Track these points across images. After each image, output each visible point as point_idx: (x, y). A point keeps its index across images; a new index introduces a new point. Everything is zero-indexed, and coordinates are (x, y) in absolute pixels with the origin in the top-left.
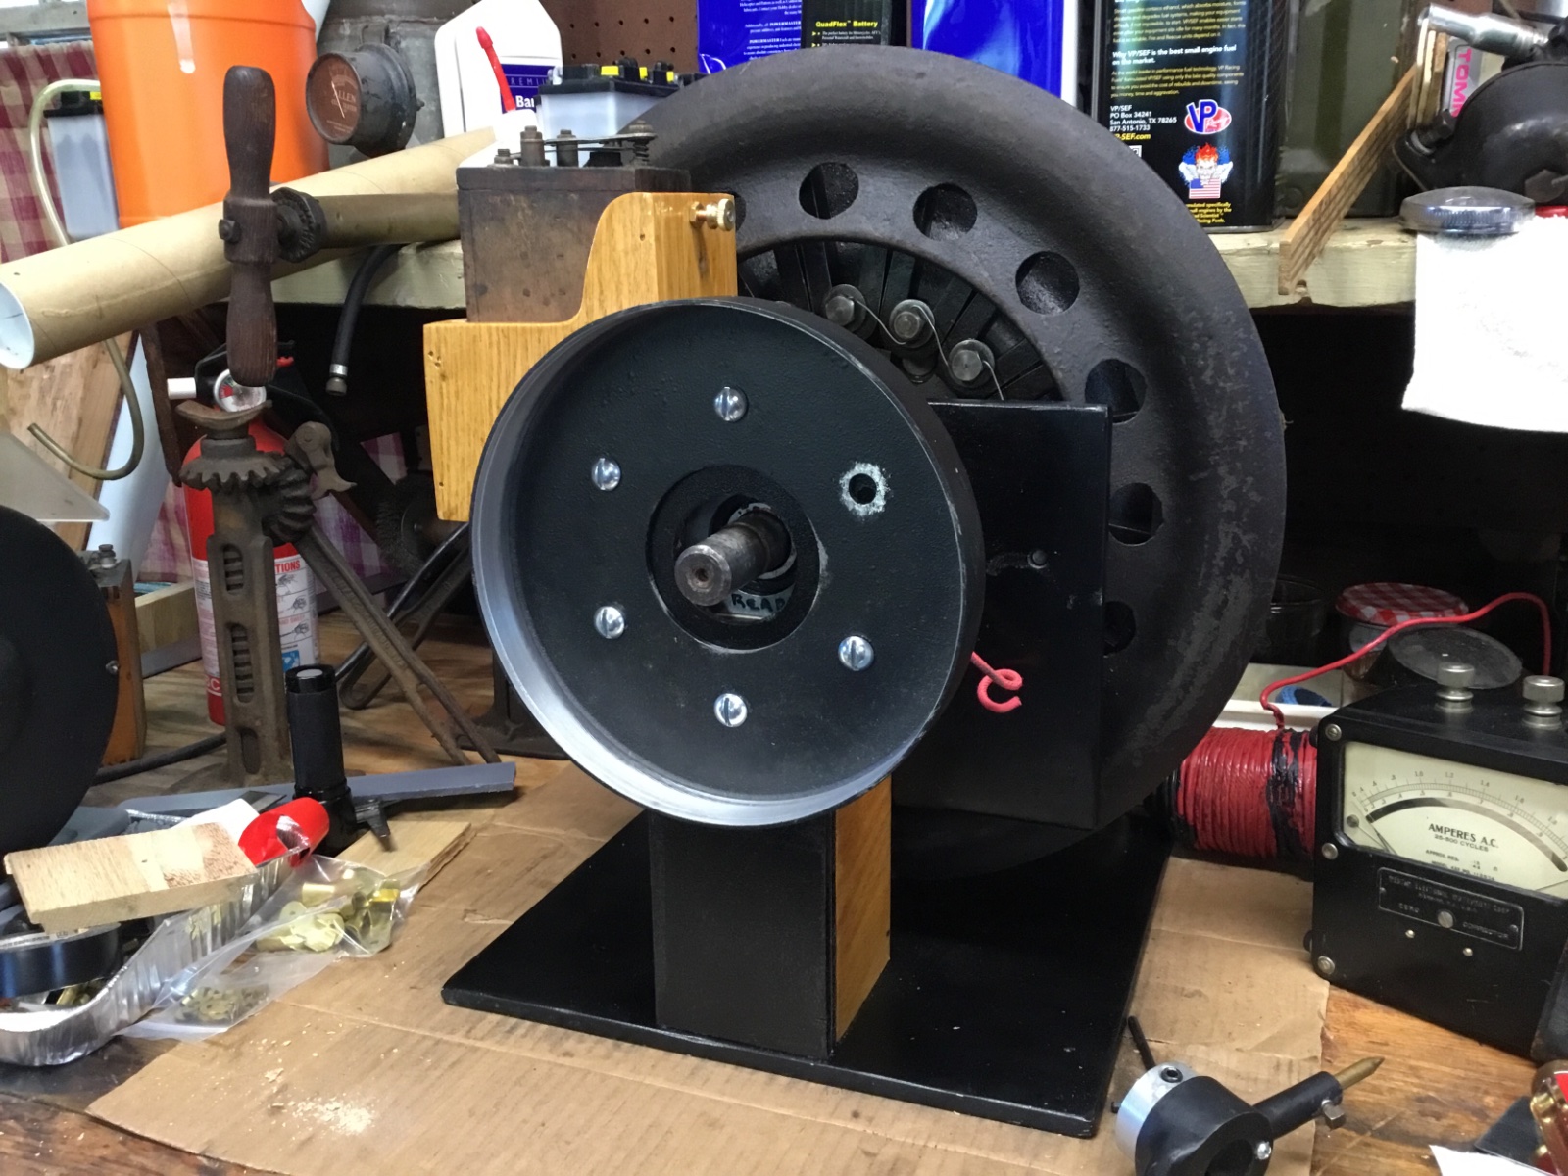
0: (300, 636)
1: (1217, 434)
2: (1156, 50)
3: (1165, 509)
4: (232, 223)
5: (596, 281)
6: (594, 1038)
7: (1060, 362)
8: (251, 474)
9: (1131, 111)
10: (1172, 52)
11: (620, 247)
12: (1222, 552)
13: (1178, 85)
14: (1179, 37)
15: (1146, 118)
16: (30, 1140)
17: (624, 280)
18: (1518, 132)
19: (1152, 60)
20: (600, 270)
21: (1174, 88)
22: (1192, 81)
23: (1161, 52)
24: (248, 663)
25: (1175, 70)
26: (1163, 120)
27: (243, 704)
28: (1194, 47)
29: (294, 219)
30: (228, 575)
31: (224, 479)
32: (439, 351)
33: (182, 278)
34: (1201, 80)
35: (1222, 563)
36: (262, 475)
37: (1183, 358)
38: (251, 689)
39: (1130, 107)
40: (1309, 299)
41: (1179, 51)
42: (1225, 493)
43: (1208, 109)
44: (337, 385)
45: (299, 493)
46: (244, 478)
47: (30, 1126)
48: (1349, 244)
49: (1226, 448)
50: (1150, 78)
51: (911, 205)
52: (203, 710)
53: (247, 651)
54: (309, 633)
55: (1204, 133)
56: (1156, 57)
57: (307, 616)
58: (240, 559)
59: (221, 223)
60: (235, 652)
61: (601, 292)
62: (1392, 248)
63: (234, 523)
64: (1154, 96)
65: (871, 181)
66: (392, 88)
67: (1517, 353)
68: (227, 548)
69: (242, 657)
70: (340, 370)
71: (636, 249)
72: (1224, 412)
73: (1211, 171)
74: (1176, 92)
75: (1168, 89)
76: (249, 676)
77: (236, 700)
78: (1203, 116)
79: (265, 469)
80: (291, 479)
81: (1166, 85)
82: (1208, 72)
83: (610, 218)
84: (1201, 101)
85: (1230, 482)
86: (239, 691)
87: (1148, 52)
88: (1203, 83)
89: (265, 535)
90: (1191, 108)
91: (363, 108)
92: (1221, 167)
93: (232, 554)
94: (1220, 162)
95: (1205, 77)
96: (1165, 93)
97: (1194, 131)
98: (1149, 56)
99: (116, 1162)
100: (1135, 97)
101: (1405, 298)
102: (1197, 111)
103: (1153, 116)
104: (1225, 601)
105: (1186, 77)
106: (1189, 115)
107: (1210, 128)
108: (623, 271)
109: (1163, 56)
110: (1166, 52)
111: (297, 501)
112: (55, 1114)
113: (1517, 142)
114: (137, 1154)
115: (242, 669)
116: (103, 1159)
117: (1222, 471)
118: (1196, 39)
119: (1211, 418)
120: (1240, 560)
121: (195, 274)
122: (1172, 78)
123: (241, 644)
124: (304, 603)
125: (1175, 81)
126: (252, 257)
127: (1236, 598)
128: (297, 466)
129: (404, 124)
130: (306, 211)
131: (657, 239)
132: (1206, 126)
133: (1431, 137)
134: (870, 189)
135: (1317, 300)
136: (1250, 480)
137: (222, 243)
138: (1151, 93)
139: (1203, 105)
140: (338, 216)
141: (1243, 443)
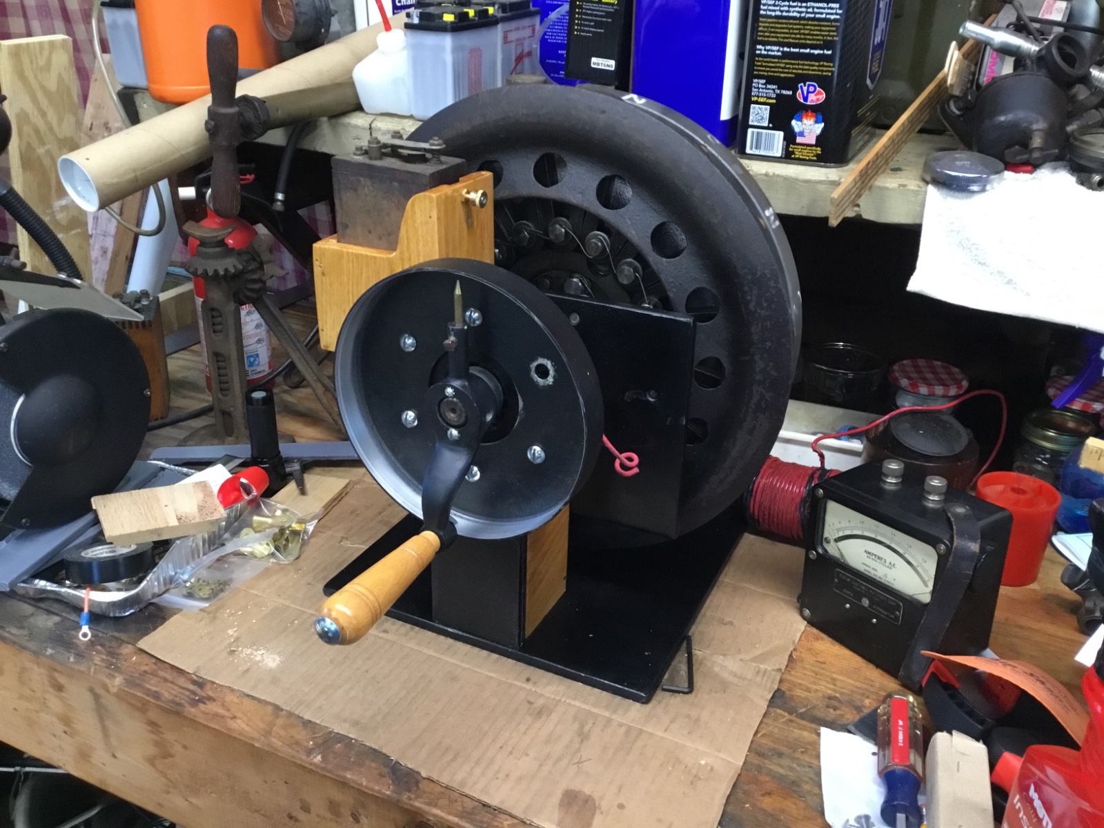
0: (260, 345)
1: (755, 338)
2: (783, 47)
3: (727, 372)
4: (213, 123)
5: (405, 237)
6: (400, 623)
7: (672, 287)
8: (226, 270)
9: (765, 84)
10: (792, 50)
11: (418, 221)
12: (755, 400)
13: (794, 71)
14: (797, 41)
15: (774, 90)
16: (109, 658)
17: (420, 238)
18: (1002, 122)
19: (780, 54)
20: (407, 232)
21: (792, 73)
22: (803, 69)
23: (786, 49)
24: (227, 375)
25: (793, 62)
26: (784, 92)
27: (224, 398)
28: (806, 48)
29: (250, 115)
30: (214, 324)
31: (210, 274)
32: (321, 259)
33: (183, 152)
34: (809, 70)
35: (754, 407)
36: (232, 270)
37: (739, 294)
38: (228, 390)
39: (764, 81)
40: (861, 216)
41: (797, 50)
42: (758, 370)
43: (811, 89)
44: (279, 206)
45: (255, 277)
46: (222, 273)
47: (109, 650)
48: (888, 185)
49: (759, 346)
50: (778, 65)
51: (595, 184)
52: (203, 383)
53: (225, 368)
54: (265, 343)
55: (808, 103)
56: (783, 52)
57: (264, 333)
58: (221, 316)
59: (207, 123)
60: (219, 368)
61: (408, 243)
62: (913, 191)
63: (217, 295)
64: (779, 77)
65: (574, 167)
66: (315, 6)
67: (980, 263)
68: (212, 310)
69: (222, 371)
70: (280, 196)
71: (427, 223)
72: (760, 326)
73: (811, 127)
74: (793, 76)
75: (788, 73)
76: (227, 383)
77: (220, 395)
78: (808, 92)
79: (234, 266)
80: (250, 268)
81: (787, 71)
82: (813, 66)
83: (413, 204)
84: (808, 83)
85: (760, 365)
86: (221, 390)
87: (778, 48)
88: (810, 72)
89: (235, 302)
90: (801, 87)
91: (297, 22)
92: (817, 125)
93: (215, 314)
94: (817, 122)
95: (811, 68)
96: (786, 75)
97: (802, 101)
98: (778, 51)
99: (151, 674)
100: (768, 76)
101: (917, 222)
102: (805, 89)
103: (778, 89)
104: (755, 427)
105: (800, 67)
106: (800, 91)
107: (812, 101)
108: (420, 233)
109: (786, 52)
110: (788, 50)
111: (255, 281)
112: (122, 644)
113: (1001, 126)
114: (162, 670)
115: (223, 378)
116: (145, 672)
117: (757, 358)
118: (807, 44)
119: (753, 329)
120: (763, 405)
121: (191, 149)
122: (791, 66)
123: (221, 364)
124: (262, 326)
125: (794, 69)
126: (224, 143)
127: (761, 425)
128: (254, 259)
129: (323, 30)
130: (257, 111)
131: (439, 218)
132: (809, 99)
133: (961, 104)
134: (573, 172)
135: (865, 216)
136: (771, 364)
137: (206, 134)
138: (778, 74)
139: (809, 86)
140: (278, 110)
141: (769, 344)
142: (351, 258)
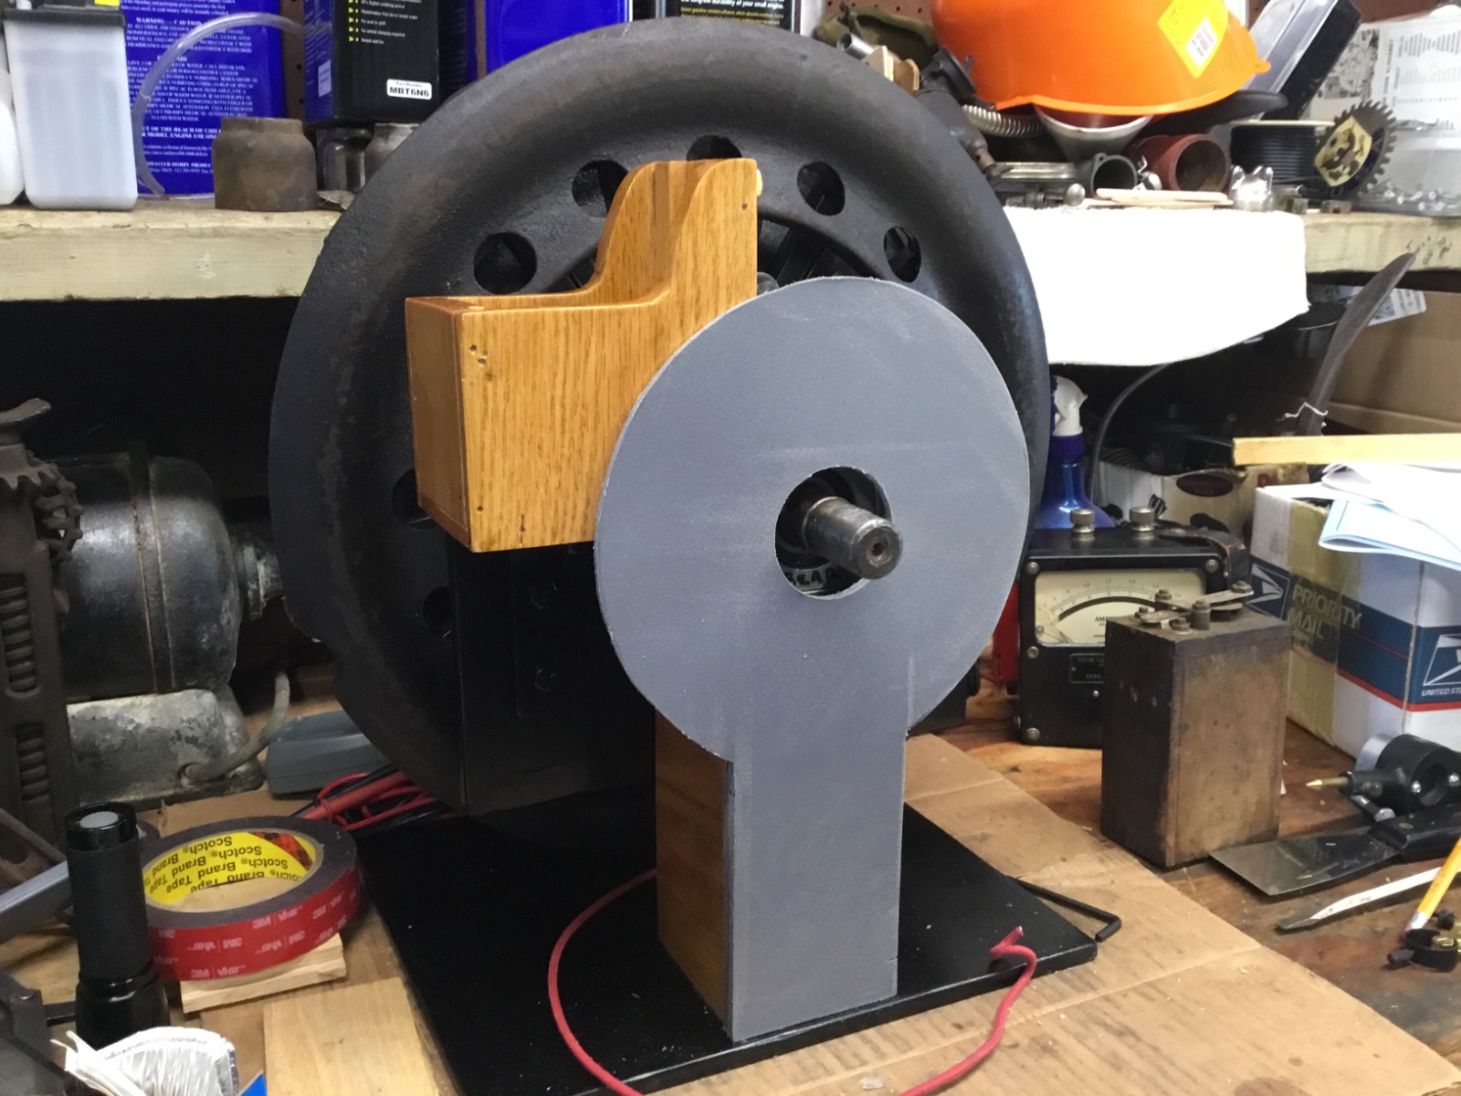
5: (690, 254)
11: (720, 217)
17: (722, 253)
20: (695, 243)
32: (485, 344)
61: (696, 267)
71: (737, 219)
83: (710, 185)
108: (721, 242)
142: (562, 323)
